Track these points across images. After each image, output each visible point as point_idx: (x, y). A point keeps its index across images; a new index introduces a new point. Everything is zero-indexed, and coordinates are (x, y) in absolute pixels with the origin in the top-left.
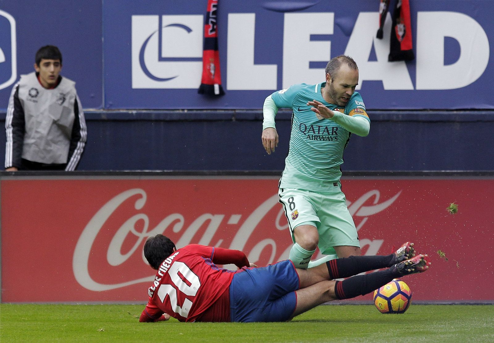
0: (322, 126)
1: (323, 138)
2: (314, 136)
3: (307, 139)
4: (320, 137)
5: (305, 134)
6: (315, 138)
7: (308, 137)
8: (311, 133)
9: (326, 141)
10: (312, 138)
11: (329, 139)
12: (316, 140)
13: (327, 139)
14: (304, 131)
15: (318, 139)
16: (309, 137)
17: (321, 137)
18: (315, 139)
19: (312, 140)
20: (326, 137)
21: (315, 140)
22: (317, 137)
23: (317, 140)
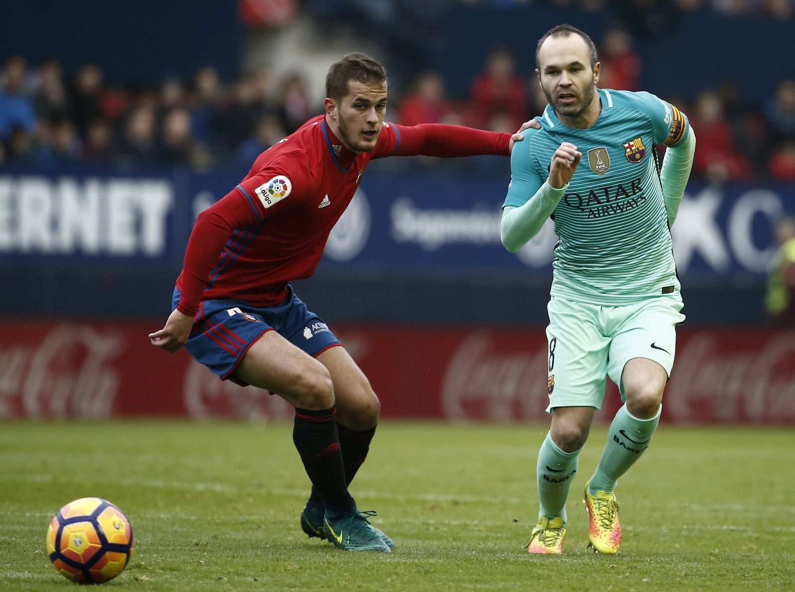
0: (611, 187)
1: (619, 207)
2: (601, 210)
3: (588, 218)
4: (612, 208)
5: (583, 210)
6: (604, 212)
7: (590, 215)
8: (594, 205)
9: (626, 211)
10: (599, 214)
11: (631, 205)
12: (607, 216)
13: (627, 207)
14: (580, 206)
15: (611, 211)
16: (593, 213)
17: (615, 207)
18: (604, 214)
19: (600, 217)
20: (624, 205)
21: (604, 216)
22: (608, 208)
23: (610, 215)
